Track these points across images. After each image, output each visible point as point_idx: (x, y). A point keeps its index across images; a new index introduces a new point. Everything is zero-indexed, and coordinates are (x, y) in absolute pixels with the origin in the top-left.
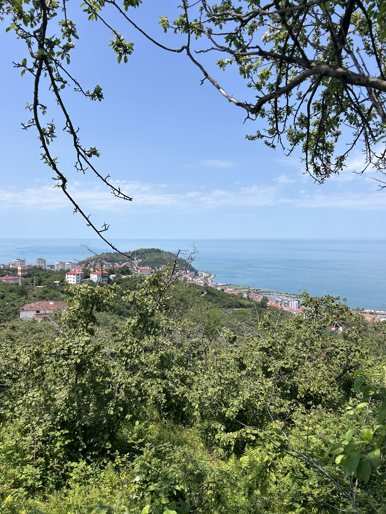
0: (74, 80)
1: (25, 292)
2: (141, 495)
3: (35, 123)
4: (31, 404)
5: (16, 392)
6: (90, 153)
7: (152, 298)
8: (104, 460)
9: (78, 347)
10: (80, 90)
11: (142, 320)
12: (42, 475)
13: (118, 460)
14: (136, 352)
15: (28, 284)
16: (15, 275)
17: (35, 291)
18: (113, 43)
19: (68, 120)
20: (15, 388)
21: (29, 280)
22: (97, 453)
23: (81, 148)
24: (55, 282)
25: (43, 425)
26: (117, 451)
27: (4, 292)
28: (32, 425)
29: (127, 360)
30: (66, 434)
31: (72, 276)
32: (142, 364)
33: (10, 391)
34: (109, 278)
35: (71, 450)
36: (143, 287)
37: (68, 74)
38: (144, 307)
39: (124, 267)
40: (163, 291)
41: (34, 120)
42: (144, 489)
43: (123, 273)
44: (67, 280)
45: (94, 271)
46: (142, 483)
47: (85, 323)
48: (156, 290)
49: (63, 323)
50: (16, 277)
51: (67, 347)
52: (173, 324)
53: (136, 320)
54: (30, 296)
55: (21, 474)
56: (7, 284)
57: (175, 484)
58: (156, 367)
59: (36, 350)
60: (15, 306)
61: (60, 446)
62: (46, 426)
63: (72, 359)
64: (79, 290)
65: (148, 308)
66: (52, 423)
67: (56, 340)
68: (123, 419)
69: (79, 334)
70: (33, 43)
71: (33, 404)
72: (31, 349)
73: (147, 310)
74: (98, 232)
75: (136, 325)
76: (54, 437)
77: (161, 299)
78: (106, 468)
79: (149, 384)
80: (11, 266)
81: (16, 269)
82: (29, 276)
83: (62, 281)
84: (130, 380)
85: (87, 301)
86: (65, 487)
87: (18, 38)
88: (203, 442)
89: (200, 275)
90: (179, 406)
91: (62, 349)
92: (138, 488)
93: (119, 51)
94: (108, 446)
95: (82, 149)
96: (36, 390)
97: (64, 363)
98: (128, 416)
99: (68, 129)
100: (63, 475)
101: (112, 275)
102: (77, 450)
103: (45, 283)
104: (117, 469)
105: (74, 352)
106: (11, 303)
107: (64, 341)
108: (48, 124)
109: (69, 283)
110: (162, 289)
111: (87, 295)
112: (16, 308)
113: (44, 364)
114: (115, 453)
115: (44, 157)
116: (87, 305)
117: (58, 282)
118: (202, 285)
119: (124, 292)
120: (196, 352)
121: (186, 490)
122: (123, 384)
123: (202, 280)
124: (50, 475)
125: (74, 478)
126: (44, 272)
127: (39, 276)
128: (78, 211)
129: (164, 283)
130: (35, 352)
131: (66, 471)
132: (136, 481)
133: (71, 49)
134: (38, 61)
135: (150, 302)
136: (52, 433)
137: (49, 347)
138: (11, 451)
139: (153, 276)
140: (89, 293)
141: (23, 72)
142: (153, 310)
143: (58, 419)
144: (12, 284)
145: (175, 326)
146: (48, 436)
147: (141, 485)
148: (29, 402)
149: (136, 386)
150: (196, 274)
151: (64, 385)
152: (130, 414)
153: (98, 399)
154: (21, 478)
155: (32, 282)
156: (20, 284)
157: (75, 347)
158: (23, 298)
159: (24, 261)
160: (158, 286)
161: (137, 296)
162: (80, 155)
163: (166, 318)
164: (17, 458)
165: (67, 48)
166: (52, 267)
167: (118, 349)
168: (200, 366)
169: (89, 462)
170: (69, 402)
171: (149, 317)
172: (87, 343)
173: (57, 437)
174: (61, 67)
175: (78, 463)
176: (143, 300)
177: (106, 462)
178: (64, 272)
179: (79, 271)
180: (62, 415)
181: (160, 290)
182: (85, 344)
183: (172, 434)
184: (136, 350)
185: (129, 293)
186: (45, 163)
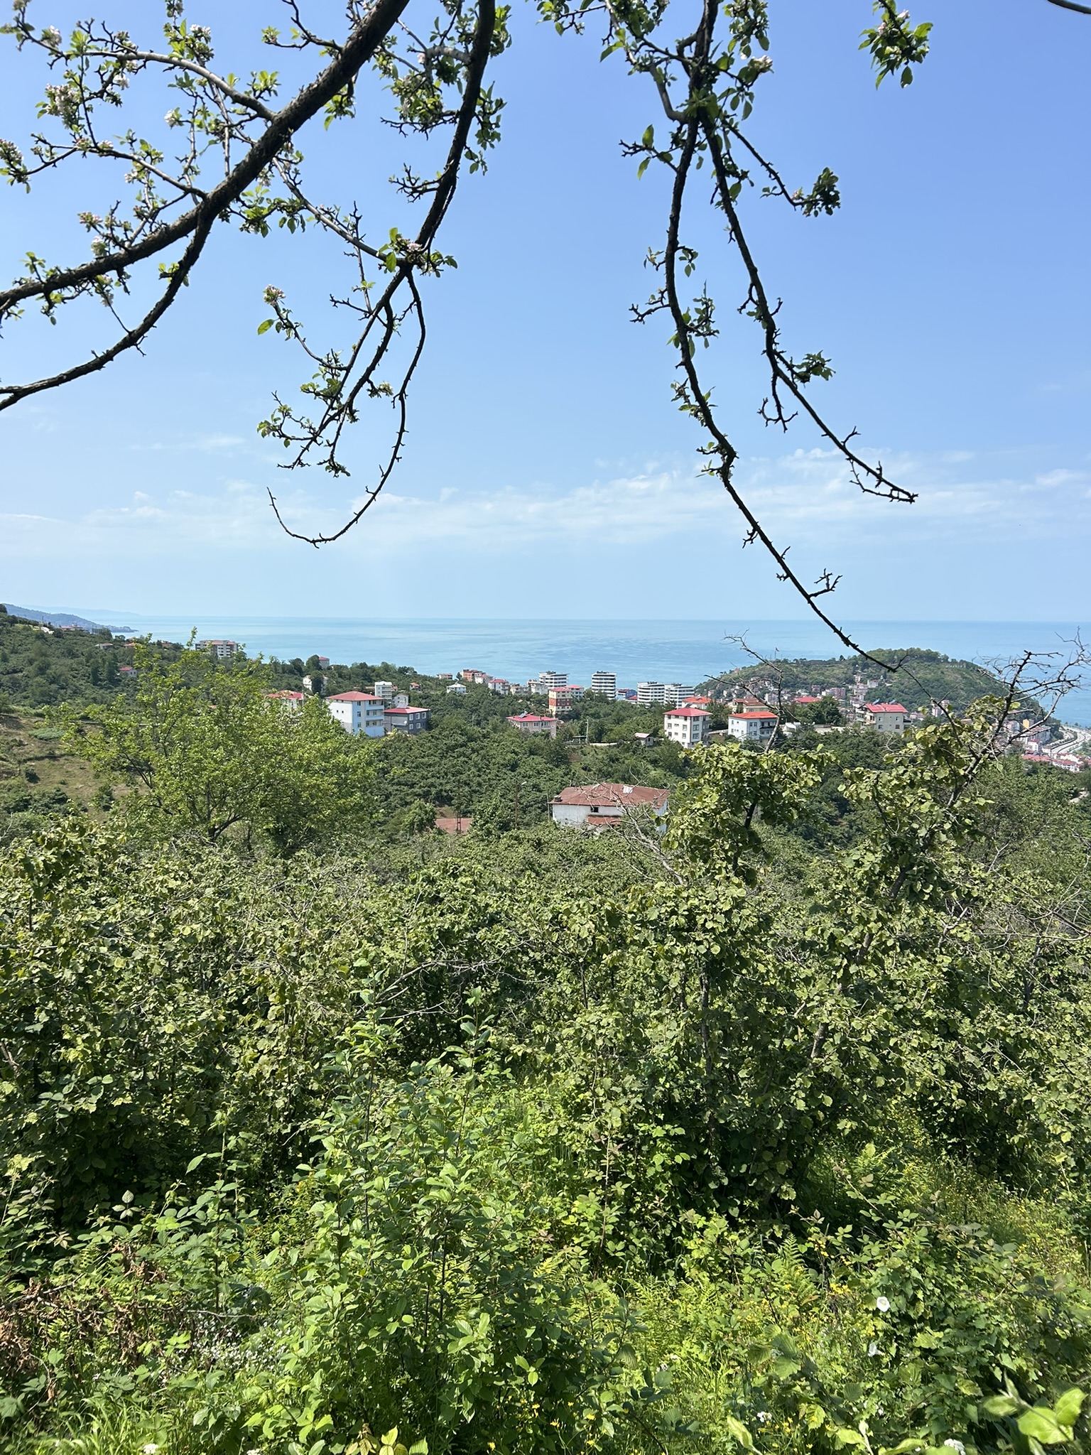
0: (767, 166)
1: (565, 757)
2: (893, 1351)
3: (666, 302)
4: (593, 1041)
5: (551, 1004)
6: (804, 369)
7: (929, 796)
8: (776, 1227)
9: (714, 911)
10: (779, 190)
11: (897, 858)
12: (618, 1226)
13: (817, 1239)
14: (875, 947)
15: (571, 737)
16: (542, 713)
17: (589, 757)
18: (873, 36)
19: (756, 282)
20: (549, 996)
21: (574, 726)
22: (756, 1205)
23: (782, 359)
24: (638, 735)
25: (623, 1101)
26: (817, 1213)
27: (516, 754)
28: (595, 1094)
29: (847, 967)
30: (676, 1137)
31: (681, 721)
32: (891, 984)
33: (537, 1001)
34: (779, 732)
35: (690, 1181)
36: (901, 763)
37: (752, 150)
38: (905, 819)
39: (824, 703)
40: (965, 776)
41: (666, 294)
42: (899, 1338)
43: (820, 720)
44: (667, 730)
45: (740, 711)
46: (896, 1321)
47: (731, 848)
48: (943, 773)
49: (676, 844)
50: (545, 719)
51: (686, 907)
52: (983, 881)
53: (880, 856)
54: (576, 767)
55: (565, 1214)
56: (523, 735)
57: (998, 1349)
58: (932, 1001)
59: (607, 906)
60: (540, 791)
61: (663, 1164)
62: (628, 1104)
63: (699, 943)
64: (719, 759)
65: (915, 826)
66: (644, 1102)
67: (657, 886)
68: (831, 1129)
69: (717, 877)
70: (673, 79)
71: (599, 1043)
72: (595, 901)
73: (914, 831)
74: (808, 597)
75: (878, 869)
76: (647, 1137)
77: (959, 803)
78: (780, 1251)
79: (915, 1043)
80: (533, 690)
81: (546, 696)
82: (575, 716)
83: (655, 734)
84: (857, 1023)
85: (739, 791)
86: (671, 1273)
87: (630, 73)
88: (1081, 1250)
89: (1067, 736)
90: (993, 1127)
91: (673, 913)
92: (885, 1332)
93: (888, 56)
94: (787, 1193)
95: (785, 362)
96: (604, 1007)
97: (678, 951)
98: (845, 1125)
99: (752, 307)
100: (668, 1240)
101: (789, 725)
102: (704, 1184)
103: (612, 736)
104: (811, 1260)
105: (703, 925)
106: (534, 781)
107: (678, 892)
108: (696, 300)
109: (671, 739)
110: (962, 773)
111: (739, 774)
112: (542, 795)
113: (627, 947)
114: (812, 1219)
115: (681, 393)
116: (740, 802)
117: (645, 735)
118: (1072, 769)
119: (847, 772)
120: (1056, 974)
121: (1033, 1377)
122: (834, 1031)
123: (1074, 754)
124: (636, 1231)
125: (696, 1255)
126: (611, 707)
127: (599, 717)
128: (758, 538)
129: (972, 752)
130: (607, 911)
131: (677, 1231)
132: (878, 1310)
133: (761, 76)
134: (686, 127)
135: (925, 808)
136: (643, 1127)
137: (640, 903)
138: (545, 1151)
139: (935, 731)
140: (743, 768)
141: (645, 163)
142: (932, 833)
143: (658, 1094)
144: (535, 735)
145: (990, 887)
146: (635, 1133)
147: (894, 1325)
148: (590, 1037)
149: (873, 1045)
150: (1055, 733)
151: (672, 1006)
152: (851, 1119)
153: (763, 1061)
154: (567, 1222)
155: (582, 732)
156: (554, 735)
157: (705, 912)
158: (559, 772)
159: (563, 677)
160: (950, 759)
161: (884, 786)
162: (779, 380)
163: (963, 859)
164: (559, 1169)
165: (751, 74)
166: (631, 694)
167: (823, 931)
168: (1068, 1018)
169: (733, 1225)
170: (685, 1054)
171: (918, 852)
172: (738, 904)
173: (655, 1140)
174: (736, 132)
175: (708, 1220)
176: (901, 799)
177: (779, 1235)
178: (660, 711)
179: (699, 708)
180: (668, 1085)
181: (955, 773)
182: (733, 907)
183: (972, 1203)
184: (874, 943)
185: (860, 777)
186: (683, 408)
